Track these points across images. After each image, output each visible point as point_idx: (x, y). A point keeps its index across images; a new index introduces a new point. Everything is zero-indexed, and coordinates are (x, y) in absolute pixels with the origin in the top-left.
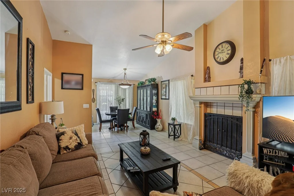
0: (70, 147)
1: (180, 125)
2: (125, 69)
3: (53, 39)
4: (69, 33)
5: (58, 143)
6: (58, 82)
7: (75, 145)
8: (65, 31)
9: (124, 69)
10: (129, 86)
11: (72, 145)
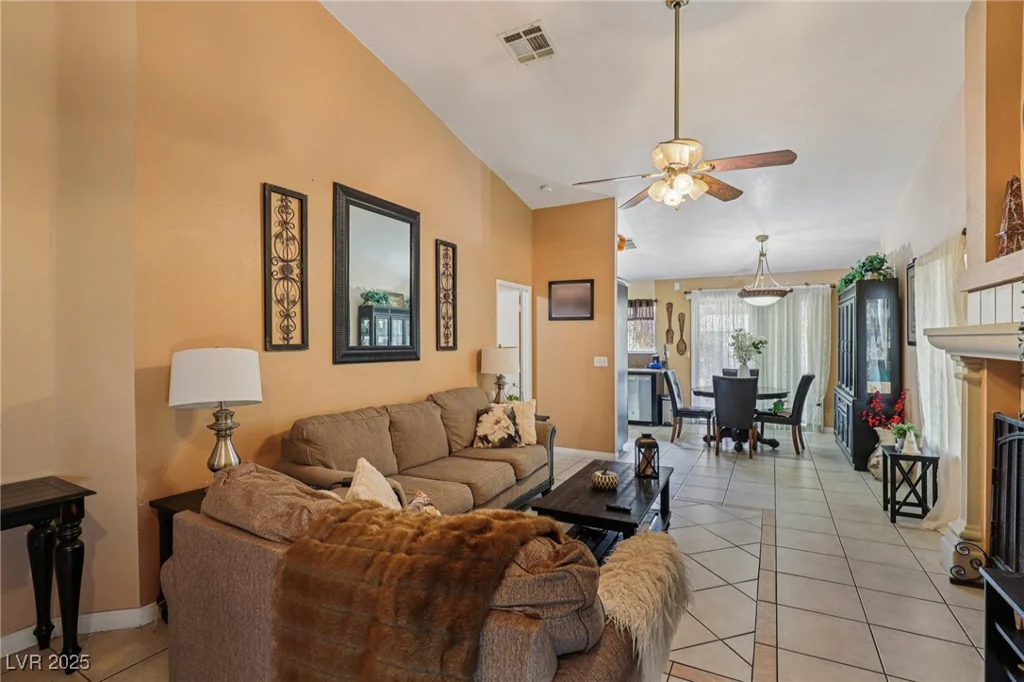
0: (490, 438)
1: (934, 461)
2: (763, 238)
3: (533, 209)
4: (550, 189)
5: (477, 426)
6: (543, 303)
7: (500, 437)
8: (542, 187)
9: (757, 238)
10: (776, 299)
11: (495, 438)
